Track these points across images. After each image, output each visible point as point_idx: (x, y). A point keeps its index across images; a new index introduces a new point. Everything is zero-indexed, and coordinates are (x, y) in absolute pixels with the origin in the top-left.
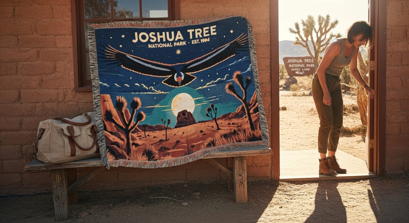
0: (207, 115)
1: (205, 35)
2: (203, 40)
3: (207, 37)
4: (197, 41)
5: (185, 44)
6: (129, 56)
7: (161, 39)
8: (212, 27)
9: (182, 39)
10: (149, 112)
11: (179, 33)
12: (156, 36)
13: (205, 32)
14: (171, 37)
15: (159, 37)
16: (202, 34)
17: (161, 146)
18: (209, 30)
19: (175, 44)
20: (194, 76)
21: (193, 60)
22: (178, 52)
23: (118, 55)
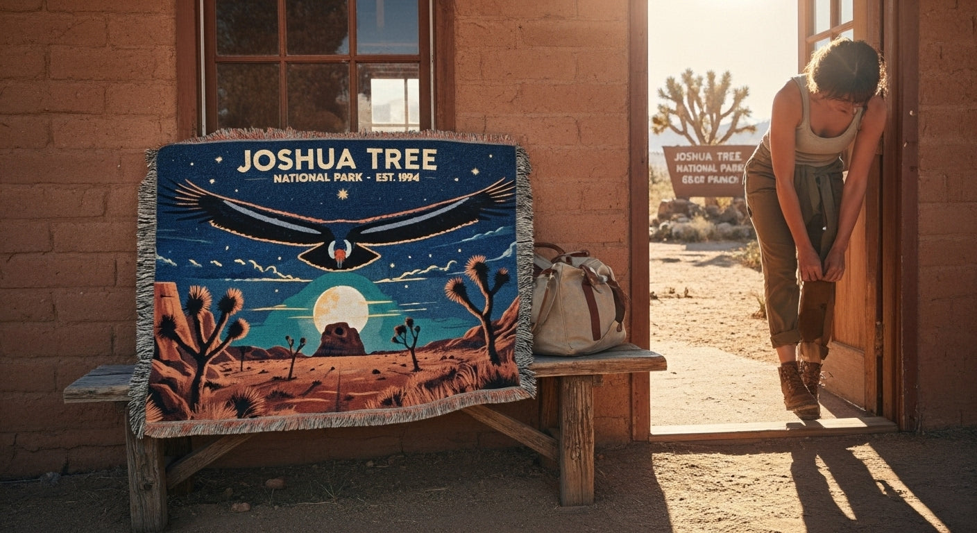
0: (395, 340)
1: (408, 166)
2: (403, 177)
3: (414, 172)
4: (388, 176)
5: (361, 180)
6: (227, 201)
7: (305, 164)
8: (426, 152)
9: (354, 167)
10: (258, 319)
11: (346, 153)
12: (293, 157)
13: (408, 159)
14: (326, 161)
15: (300, 159)
16: (402, 162)
17: (275, 388)
18: (420, 156)
19: (337, 176)
20: (374, 252)
21: (378, 218)
22: (343, 194)
23: (204, 200)
